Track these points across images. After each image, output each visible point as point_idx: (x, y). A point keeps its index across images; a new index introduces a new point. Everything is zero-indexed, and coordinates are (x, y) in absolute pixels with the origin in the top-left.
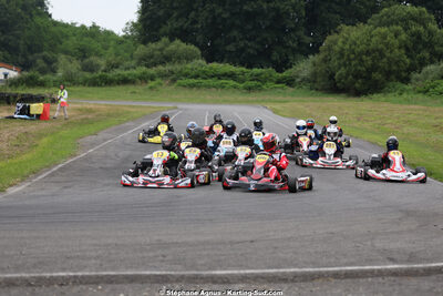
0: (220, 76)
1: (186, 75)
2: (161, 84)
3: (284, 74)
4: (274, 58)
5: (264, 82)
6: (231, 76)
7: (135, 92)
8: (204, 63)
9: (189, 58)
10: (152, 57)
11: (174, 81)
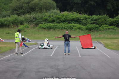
0: (69, 21)
1: (46, 21)
2: (27, 27)
3: (115, 19)
4: (108, 8)
5: (101, 24)
6: (77, 21)
7: (9, 33)
8: (58, 12)
9: (48, 8)
10: (22, 8)
11: (37, 25)
